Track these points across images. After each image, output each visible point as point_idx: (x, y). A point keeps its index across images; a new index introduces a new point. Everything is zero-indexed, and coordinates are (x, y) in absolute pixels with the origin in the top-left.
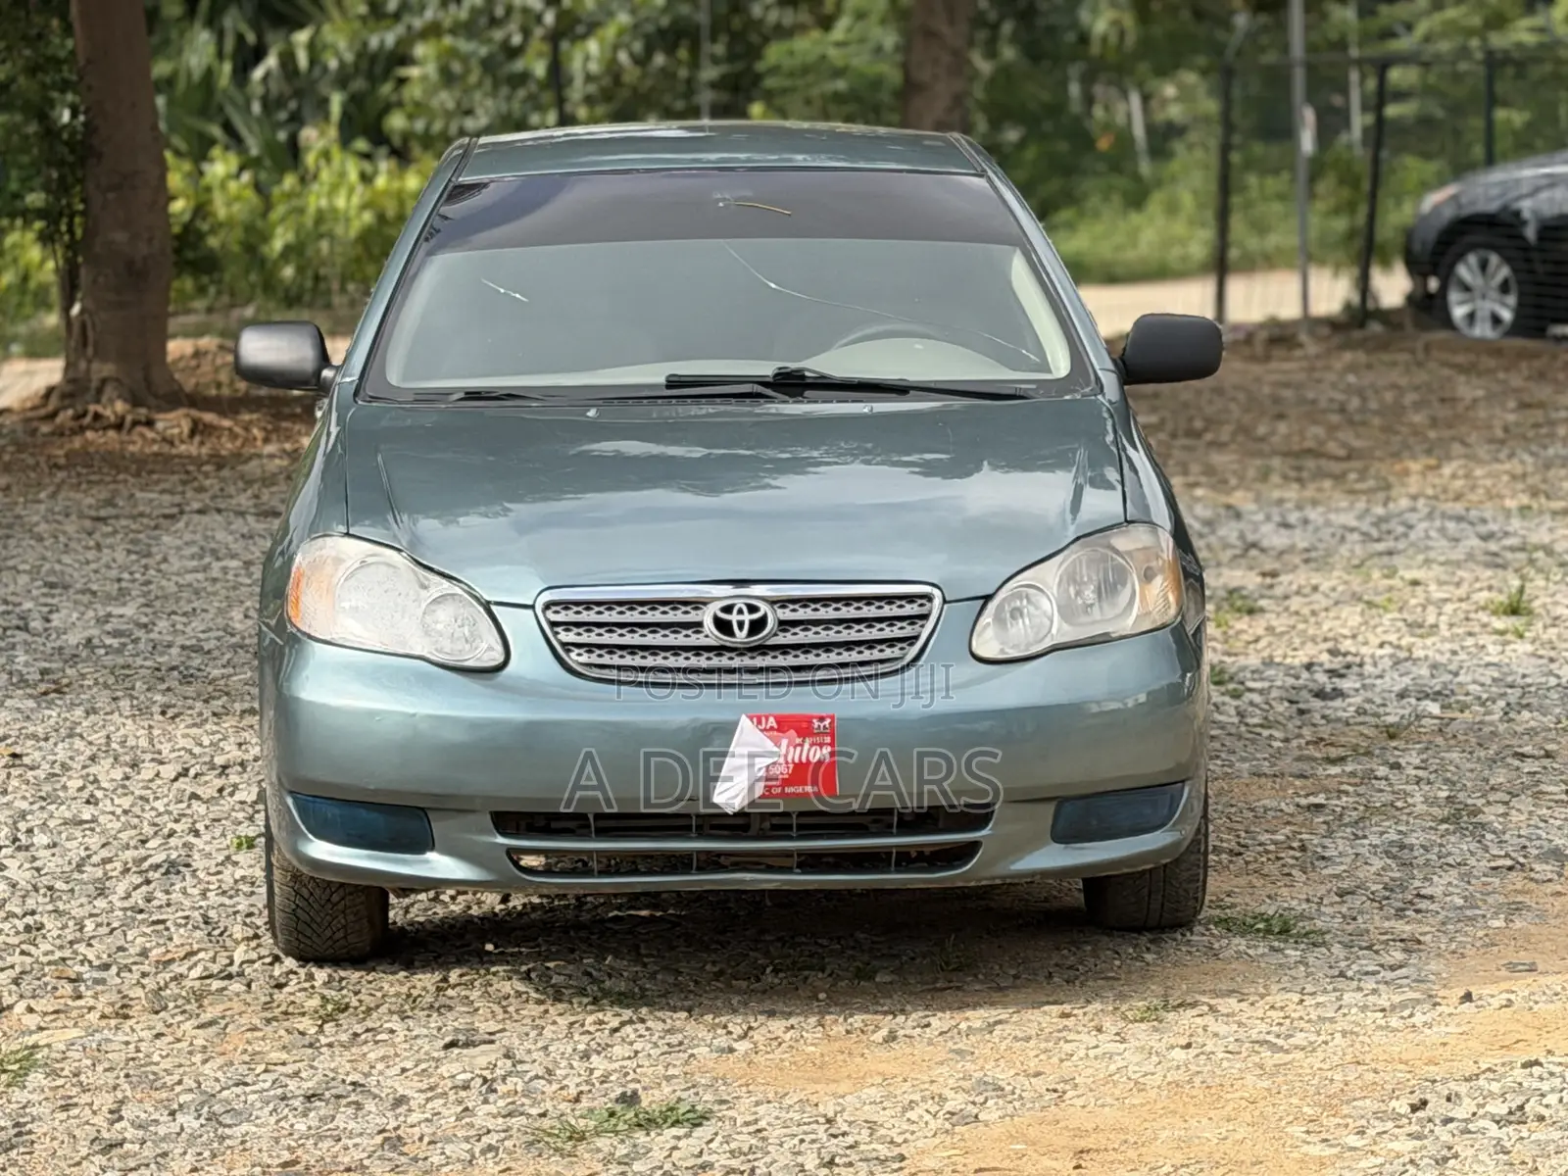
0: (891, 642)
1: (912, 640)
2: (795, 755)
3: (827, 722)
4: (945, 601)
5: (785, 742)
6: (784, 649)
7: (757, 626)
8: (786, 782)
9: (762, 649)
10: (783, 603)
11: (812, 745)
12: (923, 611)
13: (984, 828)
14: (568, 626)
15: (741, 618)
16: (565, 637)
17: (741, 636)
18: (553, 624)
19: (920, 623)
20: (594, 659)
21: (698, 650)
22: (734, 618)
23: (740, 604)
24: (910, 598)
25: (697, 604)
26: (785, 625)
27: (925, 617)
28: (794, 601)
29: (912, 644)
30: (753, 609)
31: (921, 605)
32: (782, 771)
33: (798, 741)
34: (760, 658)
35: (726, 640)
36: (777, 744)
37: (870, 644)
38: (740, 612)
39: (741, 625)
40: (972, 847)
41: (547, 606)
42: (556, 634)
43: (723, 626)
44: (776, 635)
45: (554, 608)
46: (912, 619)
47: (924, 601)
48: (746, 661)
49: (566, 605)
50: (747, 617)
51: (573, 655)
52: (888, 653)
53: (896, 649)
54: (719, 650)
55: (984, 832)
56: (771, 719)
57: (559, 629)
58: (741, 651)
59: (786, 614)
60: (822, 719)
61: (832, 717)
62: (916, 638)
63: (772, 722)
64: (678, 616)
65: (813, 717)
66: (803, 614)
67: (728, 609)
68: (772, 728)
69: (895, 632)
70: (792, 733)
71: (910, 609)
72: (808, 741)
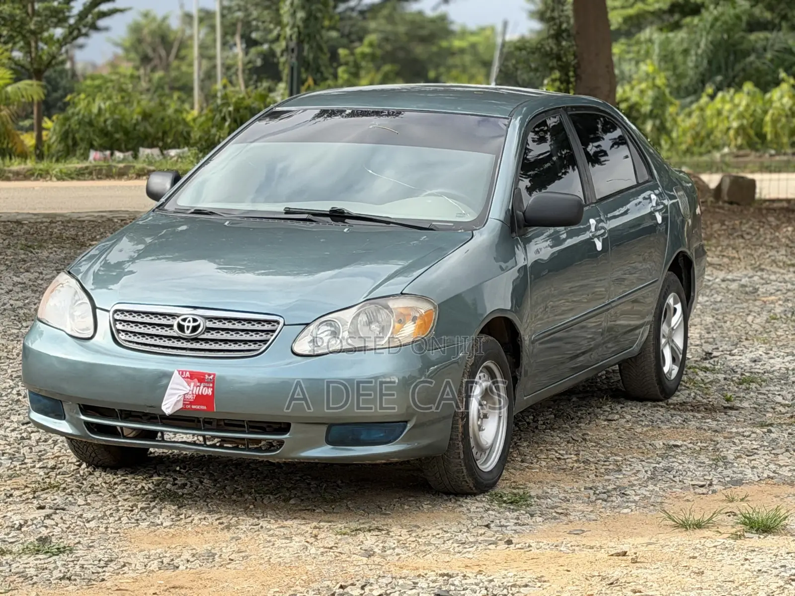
0: (255, 342)
1: (265, 342)
2: (196, 391)
3: (211, 377)
4: (284, 325)
5: (192, 384)
6: (206, 341)
7: (195, 329)
8: (191, 403)
9: (196, 340)
10: (211, 319)
11: (204, 387)
12: (273, 328)
13: (286, 434)
14: (121, 321)
15: (189, 324)
16: (119, 326)
17: (188, 333)
18: (116, 320)
19: (271, 334)
20: (127, 338)
21: (170, 338)
22: (186, 324)
23: (190, 318)
24: (269, 322)
25: (173, 316)
26: (209, 330)
27: (274, 331)
28: (216, 318)
29: (265, 344)
30: (195, 320)
31: (273, 325)
32: (191, 397)
33: (198, 384)
34: (195, 344)
35: (181, 334)
36: (189, 385)
37: (245, 342)
38: (189, 322)
39: (188, 327)
40: (281, 443)
41: (116, 311)
42: (115, 324)
43: (181, 328)
44: (204, 333)
45: (118, 313)
46: (267, 332)
47: (275, 324)
48: (189, 345)
49: (122, 312)
50: (192, 324)
51: (120, 335)
52: (253, 347)
53: (257, 345)
54: (178, 338)
55: (287, 436)
56: (188, 373)
57: (117, 323)
58: (187, 340)
59: (210, 324)
60: (210, 375)
61: (214, 375)
62: (268, 341)
63: (188, 374)
64: (164, 321)
65: (205, 374)
66: (218, 325)
67: (184, 320)
68: (188, 377)
69: (258, 337)
70: (196, 380)
71: (267, 327)
72: (202, 384)
